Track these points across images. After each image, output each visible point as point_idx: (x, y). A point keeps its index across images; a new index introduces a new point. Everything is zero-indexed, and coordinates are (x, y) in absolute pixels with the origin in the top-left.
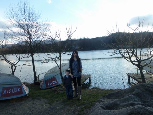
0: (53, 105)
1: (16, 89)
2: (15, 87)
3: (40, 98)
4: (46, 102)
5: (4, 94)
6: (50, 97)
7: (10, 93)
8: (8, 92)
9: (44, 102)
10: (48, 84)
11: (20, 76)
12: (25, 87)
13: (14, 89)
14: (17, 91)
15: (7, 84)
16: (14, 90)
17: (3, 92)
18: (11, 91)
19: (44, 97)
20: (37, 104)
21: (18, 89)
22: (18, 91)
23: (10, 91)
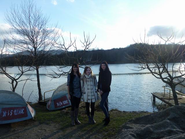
0: (67, 131)
1: (19, 110)
2: (18, 108)
3: (49, 122)
4: (58, 127)
5: (3, 116)
6: (62, 121)
7: (11, 115)
8: (9, 114)
9: (56, 128)
10: (58, 104)
11: (23, 94)
12: (30, 108)
13: (17, 110)
14: (20, 112)
15: (8, 103)
16: (17, 112)
17: (2, 114)
18: (13, 113)
19: (55, 121)
20: (47, 130)
21: (22, 111)
22: (22, 112)
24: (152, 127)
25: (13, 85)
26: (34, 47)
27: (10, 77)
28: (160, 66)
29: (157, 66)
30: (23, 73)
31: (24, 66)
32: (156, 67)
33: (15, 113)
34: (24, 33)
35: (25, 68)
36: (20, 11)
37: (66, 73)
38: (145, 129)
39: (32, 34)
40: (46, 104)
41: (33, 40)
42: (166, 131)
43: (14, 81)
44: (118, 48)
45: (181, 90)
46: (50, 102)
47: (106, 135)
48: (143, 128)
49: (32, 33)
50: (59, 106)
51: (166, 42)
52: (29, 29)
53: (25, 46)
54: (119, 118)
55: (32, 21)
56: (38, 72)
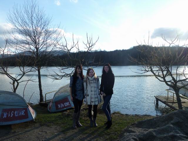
0: (68, 134)
1: (19, 111)
2: (19, 109)
3: (50, 124)
4: (59, 130)
5: (4, 117)
6: (63, 124)
7: (11, 116)
8: (9, 115)
9: (56, 130)
10: (59, 106)
11: (24, 95)
12: (31, 110)
13: (18, 111)
14: (21, 114)
15: (9, 104)
16: (18, 113)
17: (3, 115)
18: (14, 114)
19: (56, 123)
20: (48, 132)
21: (23, 112)
22: (23, 114)
23: (12, 114)
24: (155, 131)
25: (14, 86)
26: (36, 48)
27: (11, 78)
28: (164, 69)
29: (161, 68)
30: (24, 73)
31: (26, 66)
32: (160, 70)
33: (16, 114)
34: (26, 33)
35: (27, 69)
36: (22, 11)
37: (68, 74)
38: (147, 133)
39: (34, 35)
40: (47, 105)
41: (35, 40)
42: (169, 136)
43: (16, 82)
44: (121, 50)
45: (185, 94)
46: (51, 104)
47: (108, 139)
48: (146, 132)
49: (34, 33)
50: (61, 108)
51: (170, 44)
52: (31, 29)
53: (27, 46)
54: (121, 122)
55: (35, 22)
56: (39, 72)
